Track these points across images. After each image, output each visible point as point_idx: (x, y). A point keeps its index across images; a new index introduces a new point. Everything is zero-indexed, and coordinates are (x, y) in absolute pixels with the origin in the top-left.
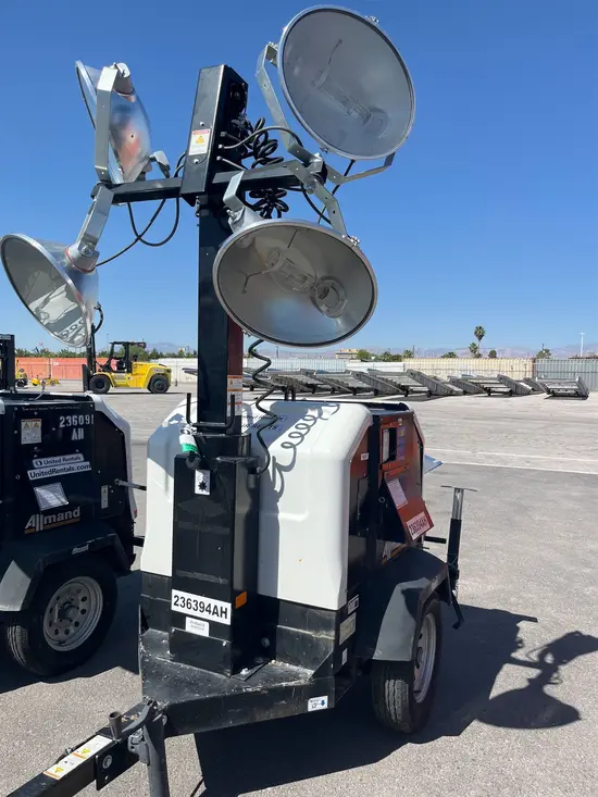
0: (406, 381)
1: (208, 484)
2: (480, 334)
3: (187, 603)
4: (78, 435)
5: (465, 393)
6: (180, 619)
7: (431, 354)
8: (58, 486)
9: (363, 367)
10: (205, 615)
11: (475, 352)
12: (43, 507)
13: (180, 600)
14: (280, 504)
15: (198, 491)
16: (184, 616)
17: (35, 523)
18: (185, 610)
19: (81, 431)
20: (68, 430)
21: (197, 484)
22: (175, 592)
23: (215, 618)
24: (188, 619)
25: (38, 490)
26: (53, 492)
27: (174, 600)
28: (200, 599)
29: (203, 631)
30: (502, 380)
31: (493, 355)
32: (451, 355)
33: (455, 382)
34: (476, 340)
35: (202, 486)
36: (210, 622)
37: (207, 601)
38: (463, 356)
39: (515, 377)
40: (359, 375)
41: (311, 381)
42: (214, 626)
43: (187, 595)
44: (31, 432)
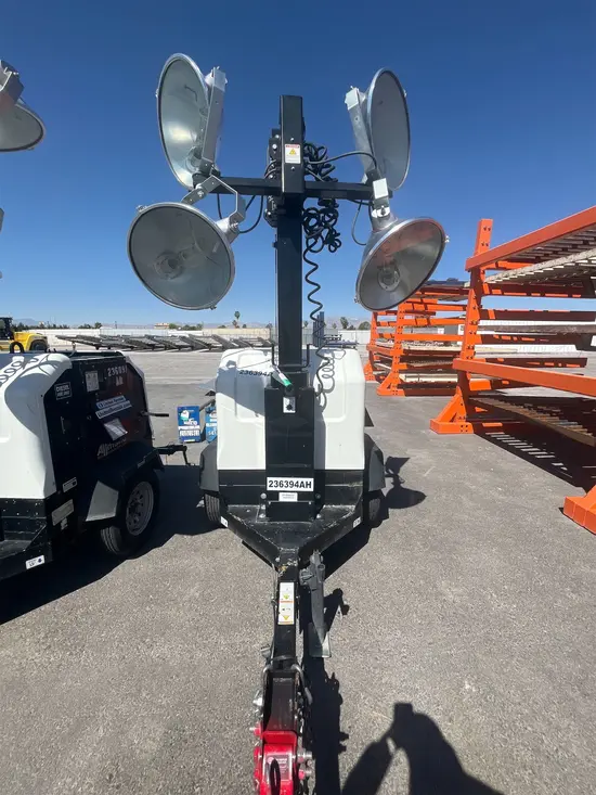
0: (211, 341)
1: (294, 406)
2: (237, 315)
3: (281, 484)
4: (119, 382)
5: (240, 347)
6: (275, 495)
7: (211, 326)
8: (117, 421)
9: (186, 333)
10: (295, 489)
11: (235, 325)
12: (114, 438)
13: (272, 483)
14: (323, 414)
15: (285, 410)
16: (277, 493)
17: (103, 450)
18: (279, 489)
19: (121, 378)
20: (114, 377)
21: (285, 406)
22: (269, 479)
23: (302, 489)
24: (281, 494)
25: (106, 425)
26: (116, 425)
27: (269, 484)
28: (289, 479)
29: (294, 498)
30: (260, 339)
31: (245, 326)
32: (223, 327)
33: (235, 341)
34: (235, 318)
35: (289, 407)
36: (298, 492)
37: (295, 480)
38: (230, 327)
39: (265, 338)
40: (183, 338)
41: (153, 342)
42: (301, 495)
43: (279, 479)
44: (92, 382)
